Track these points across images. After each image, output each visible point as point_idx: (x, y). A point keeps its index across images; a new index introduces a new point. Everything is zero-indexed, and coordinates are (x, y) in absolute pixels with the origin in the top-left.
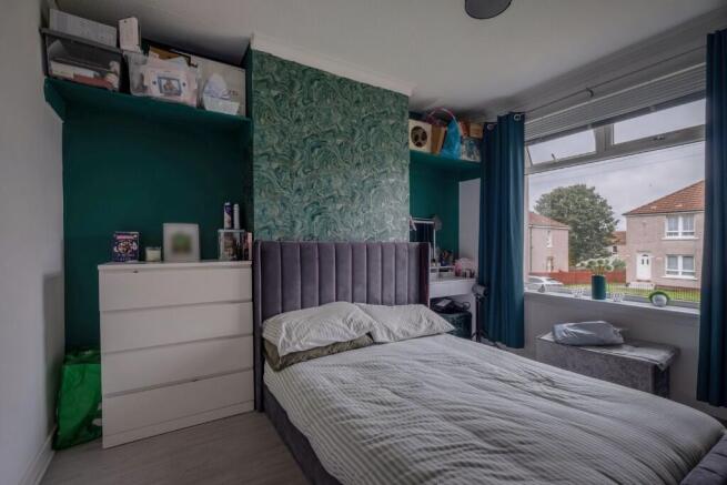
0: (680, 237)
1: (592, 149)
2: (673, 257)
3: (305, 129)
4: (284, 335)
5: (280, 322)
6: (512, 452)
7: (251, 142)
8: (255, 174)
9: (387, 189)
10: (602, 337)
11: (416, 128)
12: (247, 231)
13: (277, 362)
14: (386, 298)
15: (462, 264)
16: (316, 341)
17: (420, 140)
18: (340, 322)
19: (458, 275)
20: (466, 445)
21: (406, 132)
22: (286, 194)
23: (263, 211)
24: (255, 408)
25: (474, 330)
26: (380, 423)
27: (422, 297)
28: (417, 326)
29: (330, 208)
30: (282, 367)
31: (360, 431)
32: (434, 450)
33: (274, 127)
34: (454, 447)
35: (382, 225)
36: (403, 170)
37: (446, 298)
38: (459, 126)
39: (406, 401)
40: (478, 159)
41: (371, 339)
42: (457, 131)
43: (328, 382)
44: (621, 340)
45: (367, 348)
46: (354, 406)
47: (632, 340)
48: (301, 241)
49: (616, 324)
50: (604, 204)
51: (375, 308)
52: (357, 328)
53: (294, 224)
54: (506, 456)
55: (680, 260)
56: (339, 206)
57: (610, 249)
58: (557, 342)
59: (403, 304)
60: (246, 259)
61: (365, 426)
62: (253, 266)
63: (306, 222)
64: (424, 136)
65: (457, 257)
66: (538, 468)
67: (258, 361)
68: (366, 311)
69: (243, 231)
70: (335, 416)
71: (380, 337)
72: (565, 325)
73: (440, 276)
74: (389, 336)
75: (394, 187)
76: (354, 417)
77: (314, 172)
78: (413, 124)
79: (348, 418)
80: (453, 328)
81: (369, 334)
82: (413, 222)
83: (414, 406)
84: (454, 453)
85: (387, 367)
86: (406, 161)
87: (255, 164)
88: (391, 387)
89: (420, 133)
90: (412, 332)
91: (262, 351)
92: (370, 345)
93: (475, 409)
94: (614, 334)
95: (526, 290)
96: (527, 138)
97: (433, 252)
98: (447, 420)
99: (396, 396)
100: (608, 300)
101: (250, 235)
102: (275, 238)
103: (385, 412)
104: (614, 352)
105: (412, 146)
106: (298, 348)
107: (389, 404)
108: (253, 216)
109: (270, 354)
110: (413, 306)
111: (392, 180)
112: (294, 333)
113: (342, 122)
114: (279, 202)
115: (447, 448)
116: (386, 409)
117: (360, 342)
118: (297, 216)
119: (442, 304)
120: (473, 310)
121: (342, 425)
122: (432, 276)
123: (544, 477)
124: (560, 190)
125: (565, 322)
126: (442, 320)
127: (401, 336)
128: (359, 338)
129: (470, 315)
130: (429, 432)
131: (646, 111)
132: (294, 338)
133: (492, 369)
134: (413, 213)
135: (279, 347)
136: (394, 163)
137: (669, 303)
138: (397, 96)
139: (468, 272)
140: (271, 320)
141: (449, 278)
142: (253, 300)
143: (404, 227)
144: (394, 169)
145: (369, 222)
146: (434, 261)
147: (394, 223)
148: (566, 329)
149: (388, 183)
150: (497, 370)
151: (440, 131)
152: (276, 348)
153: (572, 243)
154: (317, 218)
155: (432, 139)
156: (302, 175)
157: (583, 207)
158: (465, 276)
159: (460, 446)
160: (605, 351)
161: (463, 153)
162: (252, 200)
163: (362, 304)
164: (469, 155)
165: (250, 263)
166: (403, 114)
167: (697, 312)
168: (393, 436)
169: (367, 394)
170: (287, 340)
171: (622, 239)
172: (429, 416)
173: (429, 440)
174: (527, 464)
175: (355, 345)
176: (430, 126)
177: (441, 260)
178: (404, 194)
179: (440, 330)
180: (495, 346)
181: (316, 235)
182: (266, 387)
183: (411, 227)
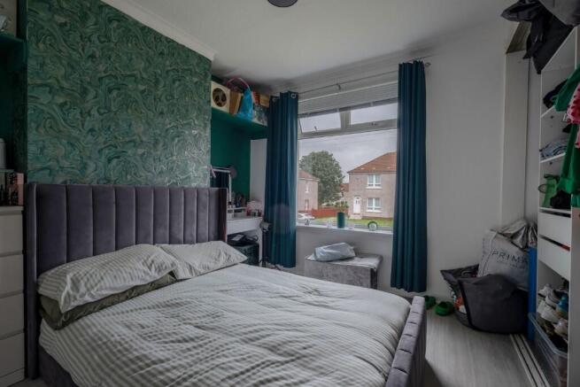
0: (374, 187)
1: (339, 126)
2: (371, 199)
3: (101, 68)
4: (68, 287)
5: (65, 274)
6: (298, 358)
7: (25, 69)
8: (30, 105)
9: (190, 140)
10: (344, 254)
11: (217, 90)
12: (17, 170)
13: (59, 319)
14: (188, 238)
15: (253, 206)
16: (111, 289)
17: (220, 101)
18: (140, 265)
19: (249, 214)
20: (263, 363)
21: (209, 91)
22: (75, 133)
23: (42, 150)
24: (26, 375)
25: (261, 258)
26: (183, 362)
27: (220, 234)
28: (217, 260)
29: (130, 152)
30: (65, 324)
31: (161, 377)
32: (236, 376)
33: (59, 58)
34: (253, 368)
35: (185, 171)
36: (205, 124)
37: (240, 234)
38: (252, 94)
39: (209, 333)
40: (266, 124)
41: (173, 277)
42: (250, 99)
43: (125, 331)
44: (354, 254)
45: (169, 287)
46: (155, 350)
47: (360, 254)
48: (94, 184)
49: (351, 244)
50: (337, 165)
51: (176, 248)
52: (159, 270)
53: (85, 166)
54: (294, 363)
55: (374, 200)
56: (140, 151)
57: (340, 194)
58: (317, 261)
59: (204, 241)
60: (15, 203)
61: (168, 370)
62: (24, 213)
63: (100, 164)
64: (224, 98)
65: (248, 200)
66: (318, 366)
67: (32, 321)
68: (169, 252)
69: (11, 171)
70: (134, 366)
71: (181, 275)
72: (322, 248)
73: (235, 216)
74: (191, 272)
75: (196, 138)
76: (154, 363)
77: (112, 114)
78: (214, 86)
79: (148, 366)
80: (246, 258)
81: (172, 273)
82: (213, 170)
83: (216, 336)
84: (254, 374)
85: (189, 303)
86: (208, 117)
87: (29, 94)
88: (193, 322)
89: (220, 95)
90: (212, 266)
91: (37, 309)
92: (173, 283)
93: (269, 327)
94: (350, 251)
95: (297, 224)
96: (300, 112)
97: (230, 197)
98: (246, 342)
99: (198, 330)
100: (346, 229)
101: (20, 177)
102: (59, 180)
103: (189, 350)
104: (350, 263)
105: (213, 104)
106: (88, 299)
107: (192, 340)
108: (25, 154)
109: (49, 312)
110: (213, 243)
111: (194, 132)
112: (82, 283)
113: (145, 70)
114: (64, 142)
115: (248, 371)
116: (189, 345)
117: (162, 282)
118: (90, 158)
119: (237, 239)
120: (260, 242)
121: (142, 375)
122: (229, 216)
123: (322, 373)
124: (313, 154)
125: (321, 246)
126: (238, 252)
127: (202, 271)
128: (162, 278)
129: (258, 246)
130: (231, 359)
131: (367, 105)
132: (83, 289)
133: (278, 289)
134: (213, 163)
135: (62, 303)
136: (197, 118)
137: (378, 228)
138: (201, 58)
139: (257, 212)
140: (49, 273)
141: (242, 217)
142: (25, 252)
143: (205, 175)
144: (196, 122)
145: (172, 169)
146: (230, 203)
147: (196, 170)
148: (323, 251)
149: (190, 134)
150: (281, 288)
151: (237, 96)
152: (56, 303)
153: (320, 190)
154: (115, 162)
155: (231, 102)
156: (97, 115)
157: (326, 167)
158: (254, 215)
159: (258, 366)
160: (345, 263)
161: (255, 117)
162: (25, 136)
163: (163, 245)
164: (259, 119)
165: (20, 209)
166: (206, 75)
167: (391, 233)
168: (196, 373)
169: (169, 334)
170: (71, 292)
171: (346, 188)
172: (232, 342)
173: (232, 368)
174: (310, 366)
175: (156, 286)
176: (229, 90)
177: (235, 204)
178: (205, 146)
179: (236, 261)
180: (276, 268)
181: (113, 178)
182: (43, 349)
183: (211, 174)
